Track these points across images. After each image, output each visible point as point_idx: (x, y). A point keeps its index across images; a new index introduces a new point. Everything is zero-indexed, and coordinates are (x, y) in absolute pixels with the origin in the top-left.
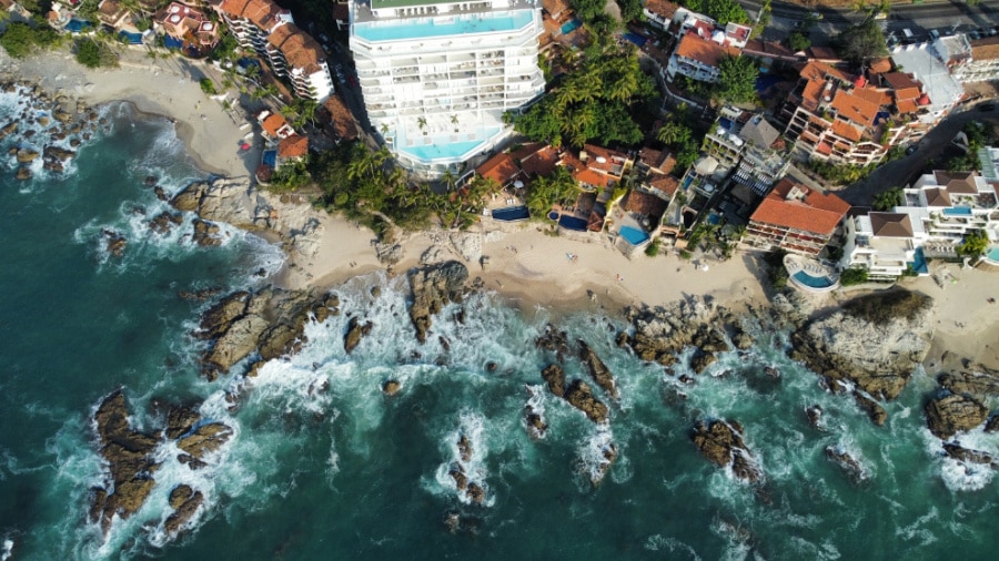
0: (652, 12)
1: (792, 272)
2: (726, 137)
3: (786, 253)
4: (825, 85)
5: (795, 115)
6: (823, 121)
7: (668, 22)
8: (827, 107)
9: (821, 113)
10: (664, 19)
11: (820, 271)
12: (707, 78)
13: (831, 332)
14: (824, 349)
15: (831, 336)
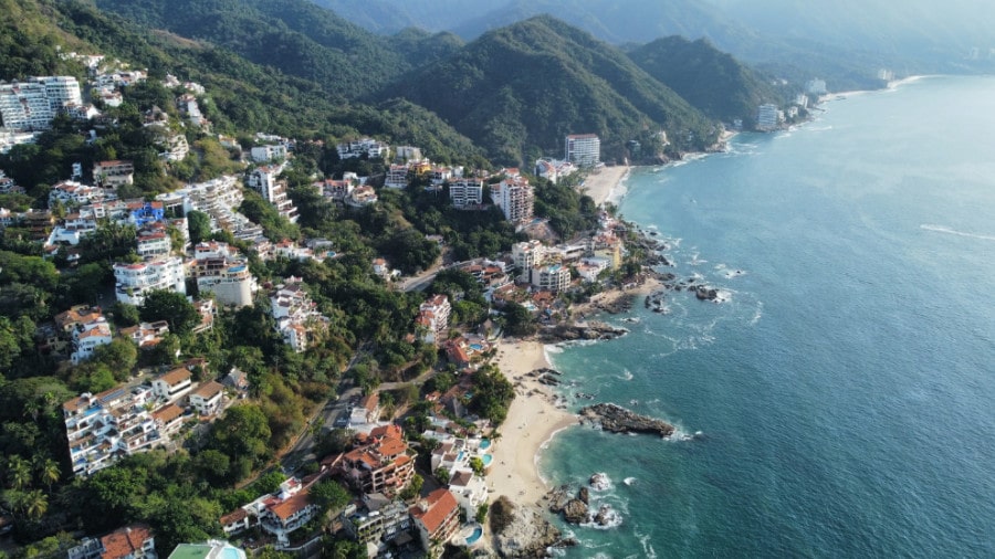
0: (230, 526)
1: (465, 543)
2: (369, 519)
3: (450, 541)
4: (369, 454)
5: (374, 479)
6: (390, 466)
7: (246, 520)
8: (382, 459)
9: (385, 464)
10: (242, 521)
11: (470, 531)
12: (308, 518)
13: (512, 543)
14: (520, 552)
15: (514, 544)
